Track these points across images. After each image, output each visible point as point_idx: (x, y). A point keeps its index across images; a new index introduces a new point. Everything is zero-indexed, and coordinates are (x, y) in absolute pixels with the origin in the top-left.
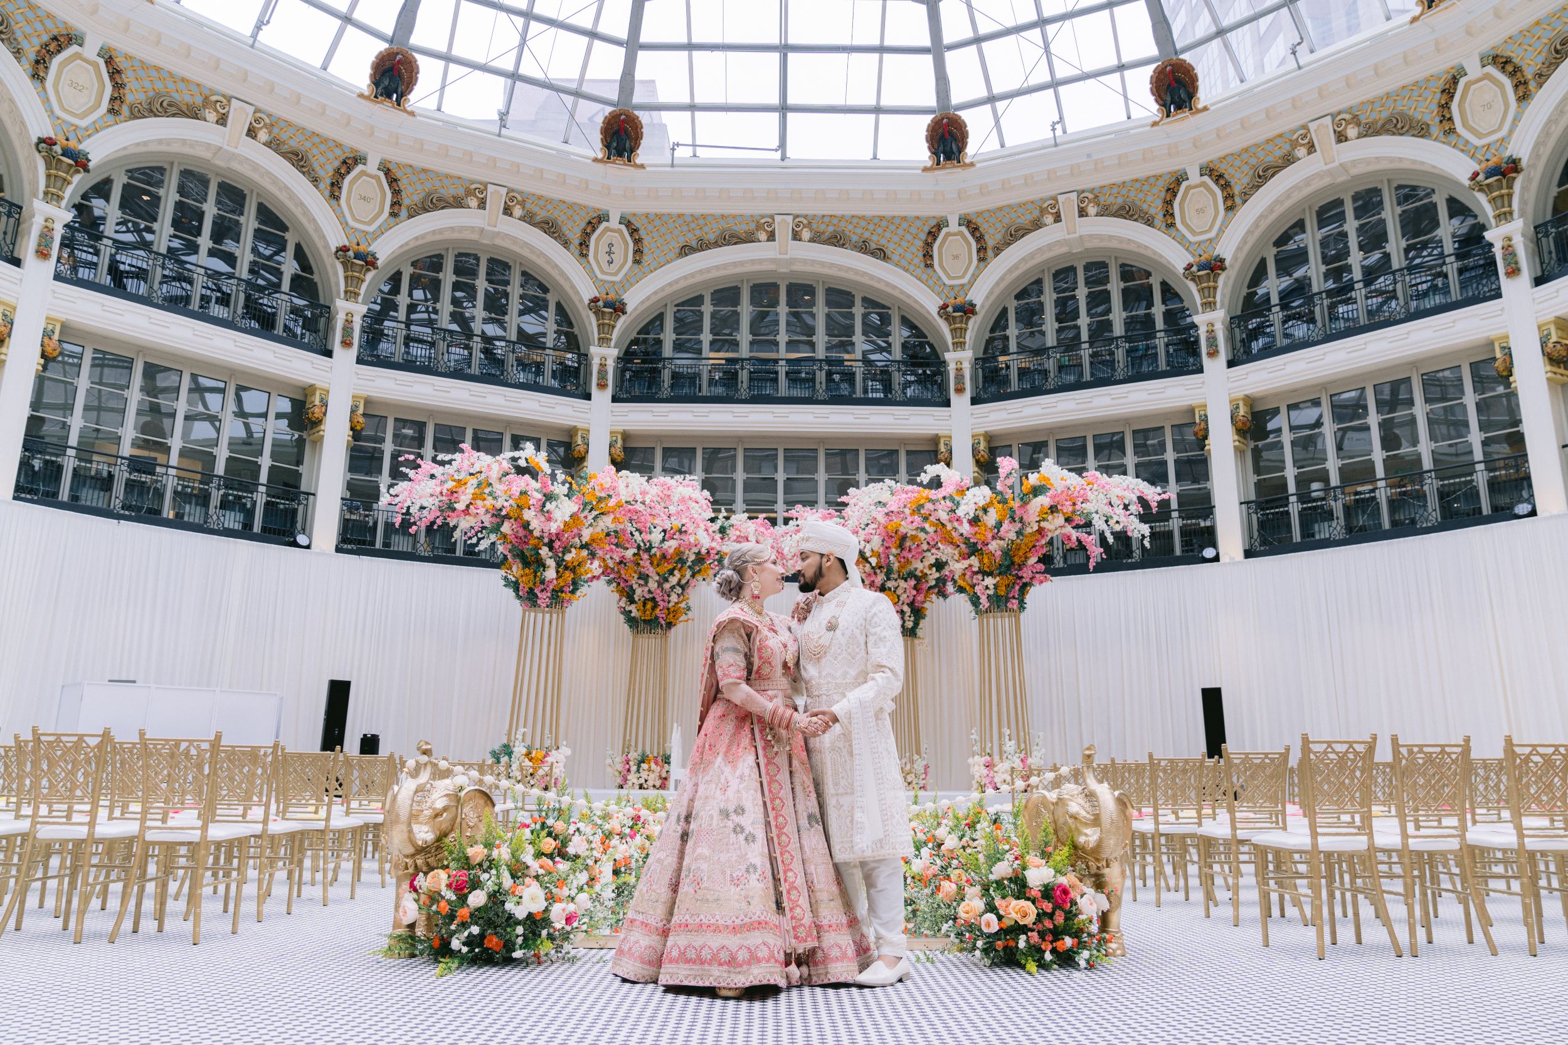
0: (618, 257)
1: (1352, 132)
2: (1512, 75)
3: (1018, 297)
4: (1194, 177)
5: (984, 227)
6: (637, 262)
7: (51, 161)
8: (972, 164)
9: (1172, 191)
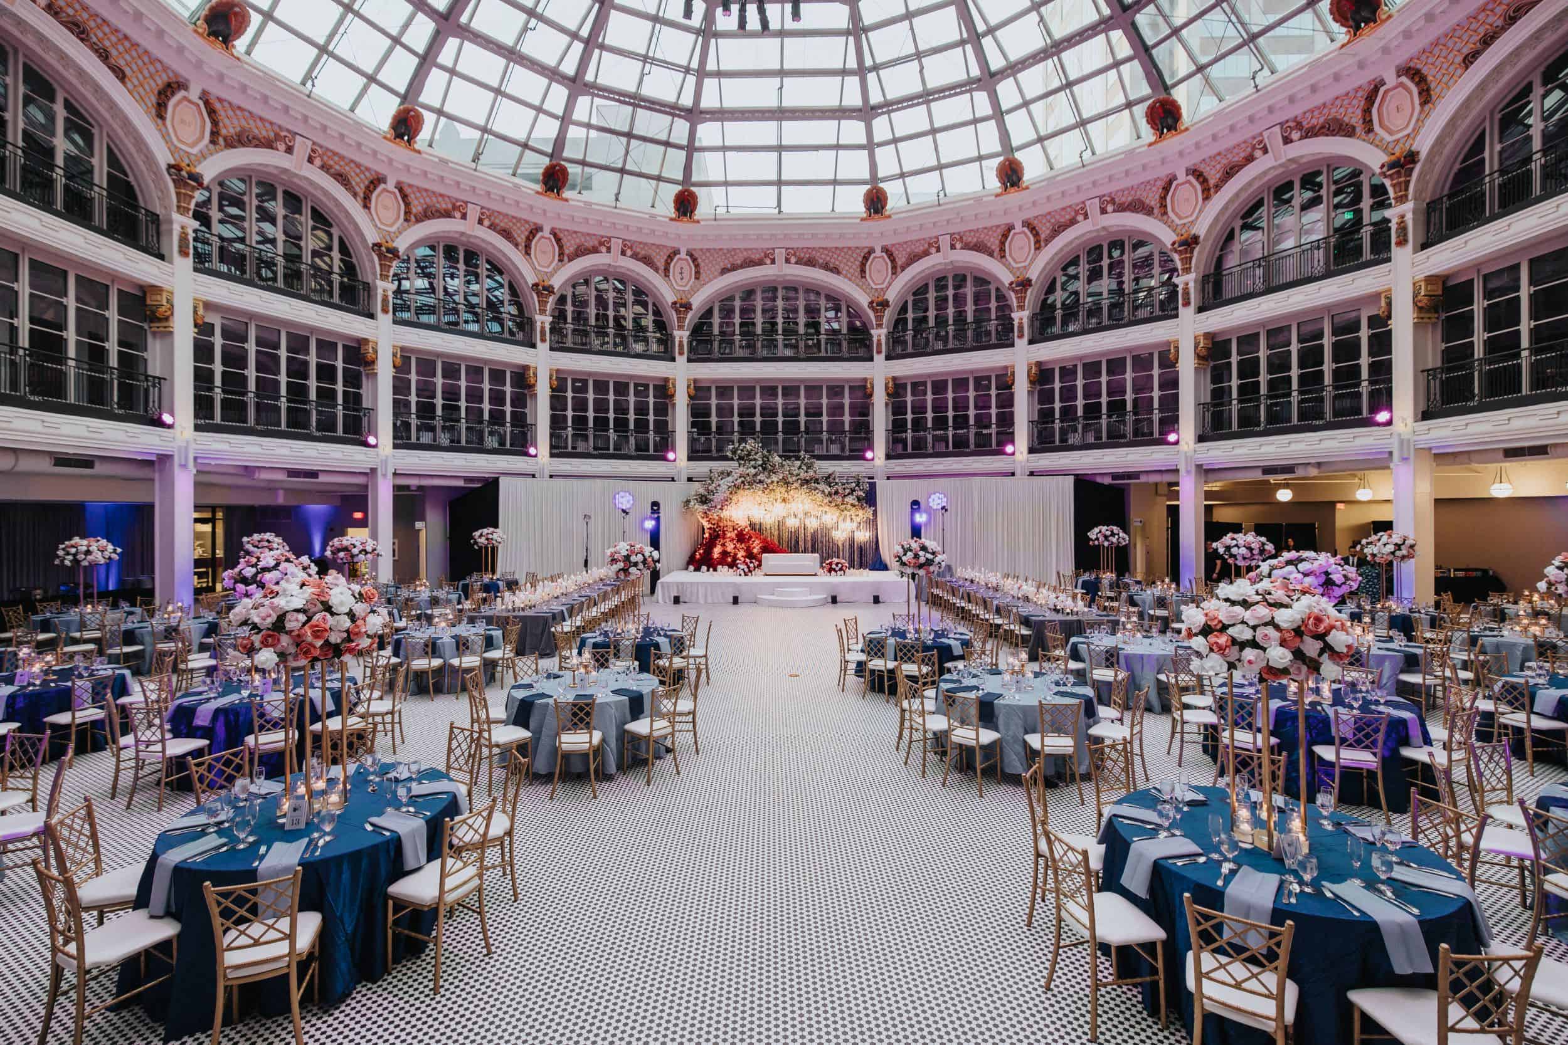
0: (686, 275)
1: (1110, 208)
2: (1201, 183)
3: (914, 294)
4: (1018, 227)
5: (896, 253)
6: (697, 278)
7: (381, 256)
8: (889, 217)
9: (1005, 236)
